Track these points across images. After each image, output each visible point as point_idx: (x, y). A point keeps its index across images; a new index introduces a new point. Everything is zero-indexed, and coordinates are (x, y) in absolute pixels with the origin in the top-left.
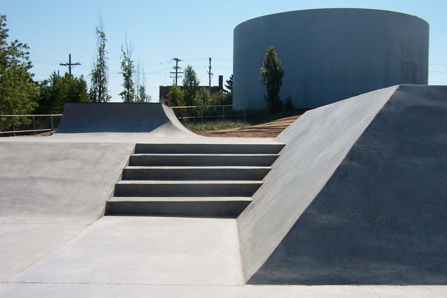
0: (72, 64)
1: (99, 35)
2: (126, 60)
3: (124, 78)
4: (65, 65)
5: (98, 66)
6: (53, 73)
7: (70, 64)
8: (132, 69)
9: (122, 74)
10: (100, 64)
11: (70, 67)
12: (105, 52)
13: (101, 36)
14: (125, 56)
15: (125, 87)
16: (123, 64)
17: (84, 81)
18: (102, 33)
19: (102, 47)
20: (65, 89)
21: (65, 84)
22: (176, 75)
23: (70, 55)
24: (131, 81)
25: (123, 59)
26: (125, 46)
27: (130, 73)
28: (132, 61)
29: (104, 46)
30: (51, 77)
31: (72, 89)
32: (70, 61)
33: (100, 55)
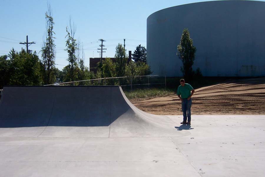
0: (29, 43)
1: (48, 19)
2: (70, 39)
3: (69, 54)
4: (23, 44)
5: (47, 44)
6: (12, 50)
7: (27, 43)
8: (75, 47)
9: (67, 51)
10: (49, 42)
11: (27, 45)
12: (53, 33)
13: (50, 20)
14: (69, 36)
15: (70, 62)
16: (68, 42)
17: (36, 56)
18: (50, 17)
19: (51, 29)
20: (22, 62)
21: (22, 58)
22: (102, 51)
23: (27, 36)
24: (75, 56)
25: (67, 38)
26: (70, 28)
27: (73, 50)
28: (76, 40)
29: (52, 28)
30: (10, 52)
31: (27, 62)
32: (27, 41)
33: (49, 35)
